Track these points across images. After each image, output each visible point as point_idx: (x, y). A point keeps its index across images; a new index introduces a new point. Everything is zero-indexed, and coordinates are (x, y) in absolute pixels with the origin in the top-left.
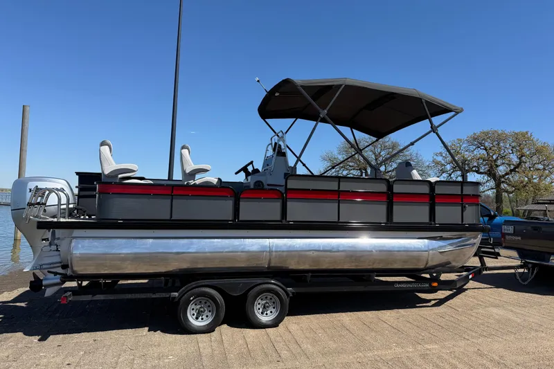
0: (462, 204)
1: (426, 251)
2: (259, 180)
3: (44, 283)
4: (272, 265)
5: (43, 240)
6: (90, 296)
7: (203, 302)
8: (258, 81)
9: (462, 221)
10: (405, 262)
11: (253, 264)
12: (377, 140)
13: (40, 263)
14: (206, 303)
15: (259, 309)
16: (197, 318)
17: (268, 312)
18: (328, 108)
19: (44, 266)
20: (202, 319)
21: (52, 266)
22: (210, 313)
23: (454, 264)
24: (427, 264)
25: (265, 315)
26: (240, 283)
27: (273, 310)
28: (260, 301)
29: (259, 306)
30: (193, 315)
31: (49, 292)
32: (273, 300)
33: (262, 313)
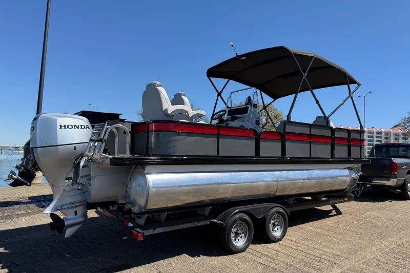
0: (360, 146)
2: (242, 125)
3: (66, 223)
5: (67, 179)
6: (152, 230)
8: (232, 46)
12: (274, 101)
13: (62, 204)
14: (240, 226)
15: (271, 227)
17: (276, 229)
18: (307, 72)
19: (65, 207)
20: (238, 240)
21: (74, 205)
22: (243, 234)
26: (262, 208)
27: (278, 227)
30: (233, 237)
31: (69, 232)
32: (278, 220)
33: (273, 230)
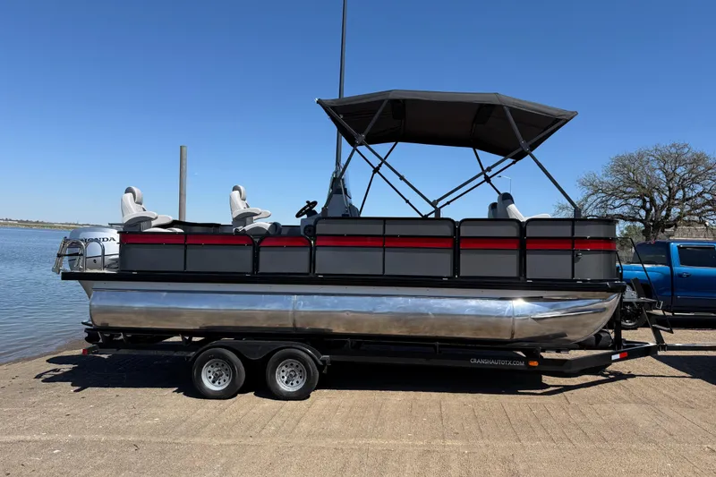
0: (573, 251)
1: (510, 317)
2: (309, 223)
4: (298, 326)
7: (220, 364)
9: (573, 276)
10: (479, 329)
11: (275, 324)
14: (223, 365)
15: (283, 377)
16: (214, 382)
18: (367, 131)
20: (219, 383)
23: (570, 337)
24: (513, 334)
25: (290, 384)
27: (300, 380)
28: (284, 368)
29: (282, 374)
30: (210, 377)
32: (300, 368)
33: (287, 382)
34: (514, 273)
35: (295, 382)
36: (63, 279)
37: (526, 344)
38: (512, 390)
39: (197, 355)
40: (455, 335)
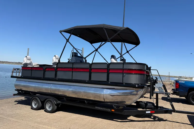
0: (123, 73)
1: (103, 94)
4: (52, 92)
7: (36, 101)
9: (123, 82)
15: (48, 106)
16: (35, 105)
24: (104, 100)
26: (43, 97)
28: (48, 104)
33: (49, 108)
34: (106, 80)
35: (51, 108)
36: (11, 77)
37: (109, 104)
38: (111, 119)
39: (32, 98)
40: (89, 99)
